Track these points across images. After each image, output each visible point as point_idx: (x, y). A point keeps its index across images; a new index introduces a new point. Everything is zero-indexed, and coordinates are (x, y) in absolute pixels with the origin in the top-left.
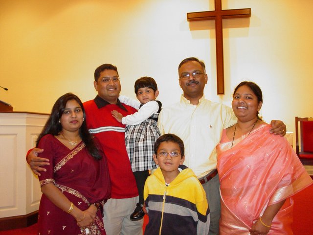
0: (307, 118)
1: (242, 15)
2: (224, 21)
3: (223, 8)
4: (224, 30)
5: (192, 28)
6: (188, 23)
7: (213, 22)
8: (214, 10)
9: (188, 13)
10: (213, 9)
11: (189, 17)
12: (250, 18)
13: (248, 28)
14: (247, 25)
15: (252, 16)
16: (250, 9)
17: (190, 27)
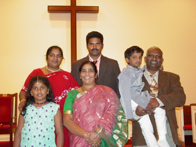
1: (93, 10)
2: (78, 15)
3: (78, 4)
5: (51, 19)
6: (48, 14)
7: (69, 15)
10: (69, 4)
11: (49, 9)
12: (98, 14)
13: (96, 21)
14: (96, 19)
15: (99, 12)
16: (98, 7)
17: (50, 18)
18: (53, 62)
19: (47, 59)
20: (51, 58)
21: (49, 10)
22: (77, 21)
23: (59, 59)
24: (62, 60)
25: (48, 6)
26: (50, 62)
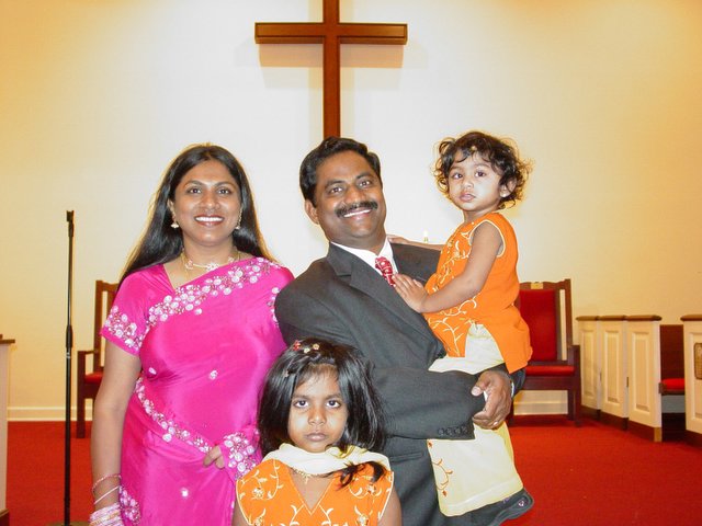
0: (528, 284)
2: (346, 51)
3: (343, 19)
4: (343, 71)
5: (265, 62)
6: (256, 47)
7: (317, 50)
8: (321, 20)
9: (257, 24)
10: (318, 18)
11: (260, 33)
12: (405, 47)
13: (397, 70)
14: (397, 63)
15: (408, 42)
16: (405, 26)
17: (260, 57)
21: (257, 36)
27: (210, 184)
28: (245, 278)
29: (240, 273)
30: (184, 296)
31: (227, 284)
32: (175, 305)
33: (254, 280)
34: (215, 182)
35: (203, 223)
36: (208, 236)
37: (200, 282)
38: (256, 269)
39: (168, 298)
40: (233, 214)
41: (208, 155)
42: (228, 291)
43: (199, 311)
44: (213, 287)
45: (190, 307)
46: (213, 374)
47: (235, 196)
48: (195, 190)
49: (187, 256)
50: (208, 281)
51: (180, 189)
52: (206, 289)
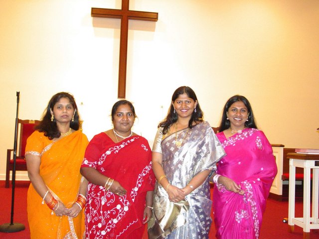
1: (150, 17)
2: (131, 22)
3: (131, 9)
6: (91, 18)
7: (119, 21)
10: (120, 8)
11: (94, 13)
13: (153, 32)
14: (153, 29)
15: (158, 21)
16: (157, 13)
17: (93, 23)
18: (122, 125)
19: (113, 119)
20: (119, 119)
22: (129, 30)
23: (130, 119)
24: (134, 120)
25: (92, 8)
26: (118, 124)
27: (239, 108)
28: (248, 135)
29: (246, 133)
30: (230, 141)
31: (243, 136)
32: (227, 143)
33: (251, 135)
34: (241, 108)
35: (236, 120)
36: (237, 124)
37: (234, 136)
38: (251, 131)
39: (225, 141)
40: (245, 118)
41: (239, 99)
42: (243, 139)
43: (234, 145)
44: (239, 138)
45: (232, 144)
46: (239, 163)
47: (246, 113)
48: (234, 110)
49: (231, 129)
50: (237, 136)
51: (230, 109)
52: (237, 138)
